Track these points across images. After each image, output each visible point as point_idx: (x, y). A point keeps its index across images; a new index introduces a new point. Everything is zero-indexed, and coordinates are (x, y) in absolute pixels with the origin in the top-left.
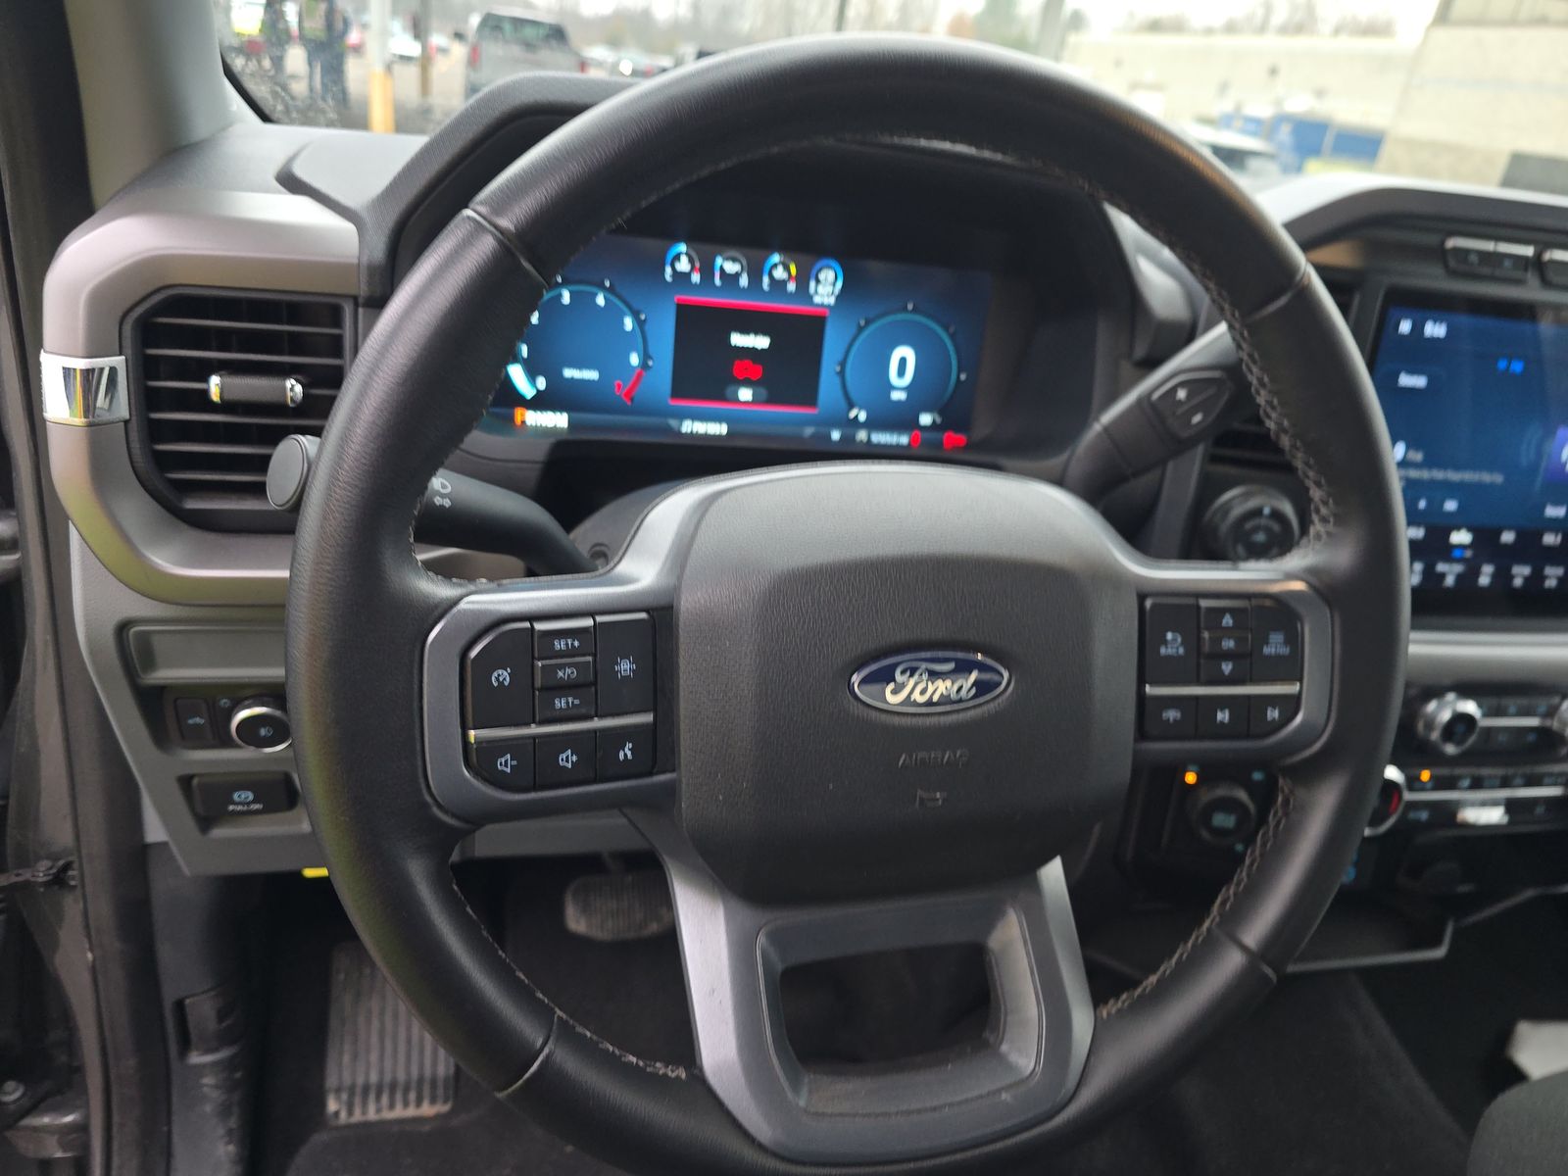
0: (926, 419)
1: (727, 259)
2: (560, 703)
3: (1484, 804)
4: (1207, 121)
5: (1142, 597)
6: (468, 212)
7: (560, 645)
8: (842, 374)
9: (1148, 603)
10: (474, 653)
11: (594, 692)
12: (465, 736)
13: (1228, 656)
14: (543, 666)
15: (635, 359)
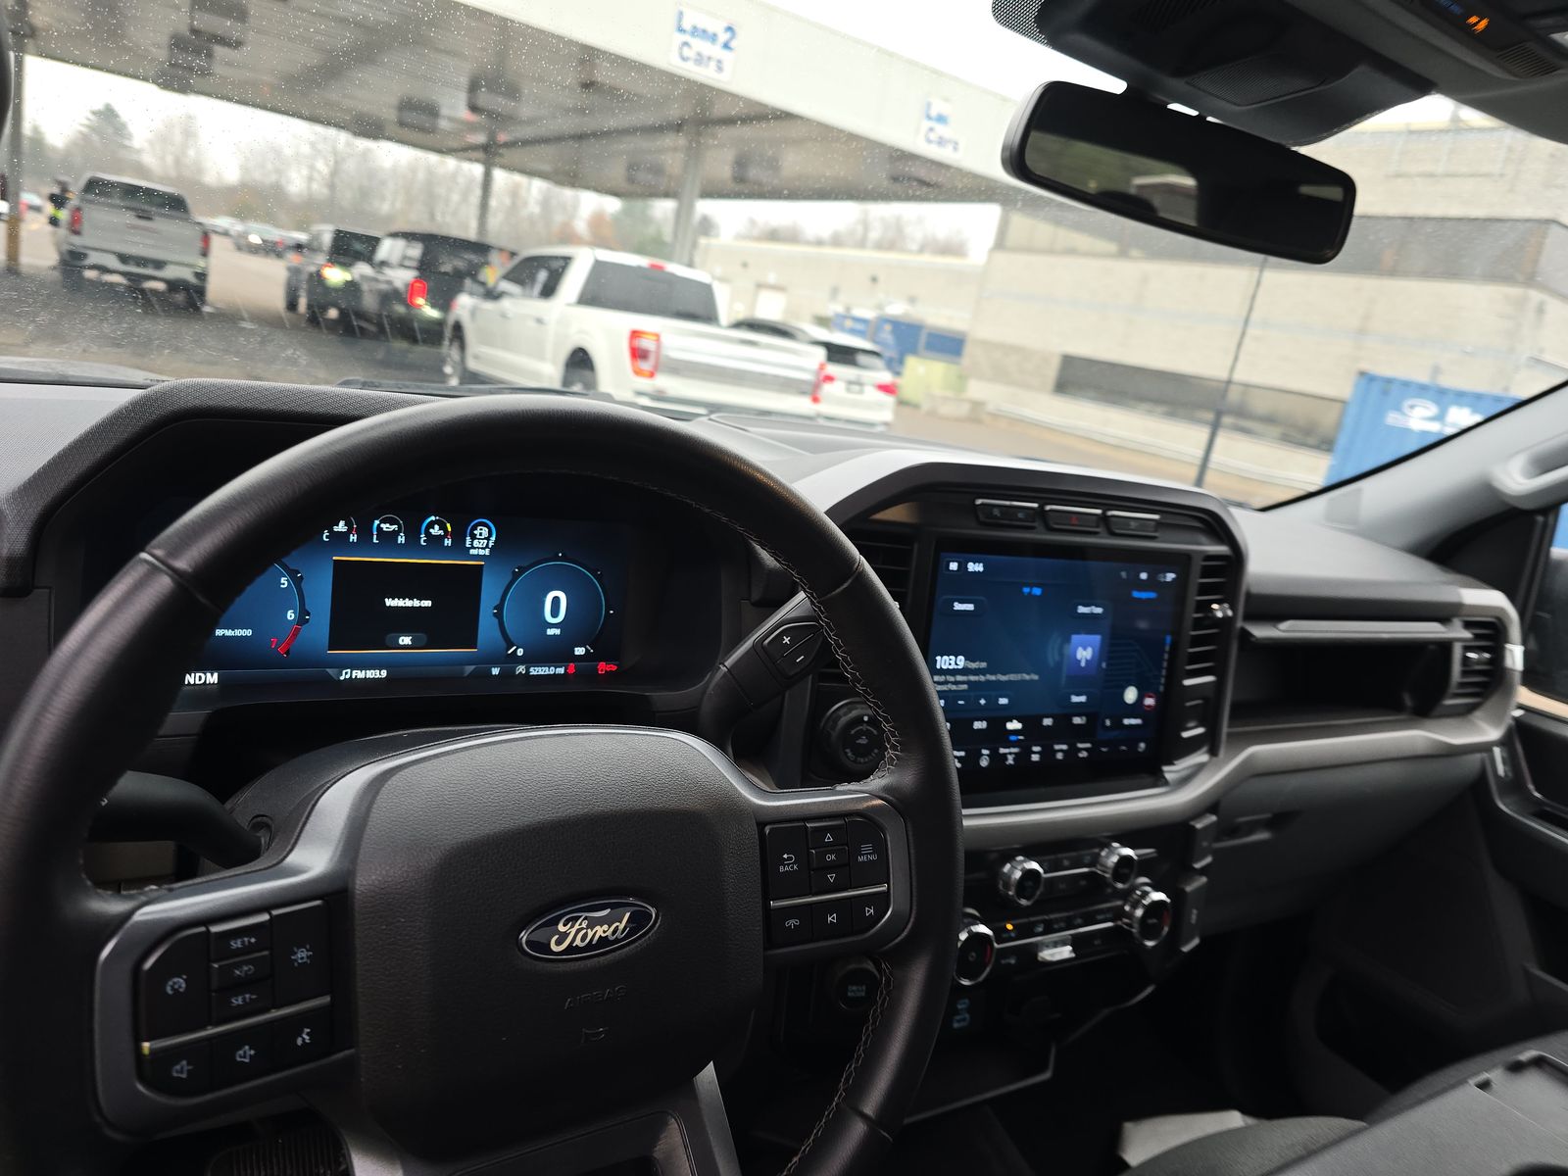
0: (580, 651)
1: (384, 521)
2: (237, 1001)
3: (1056, 944)
4: (822, 321)
5: (761, 825)
6: (144, 555)
7: (236, 944)
8: (499, 616)
9: (767, 830)
10: (148, 964)
11: (272, 984)
12: (138, 1049)
13: (831, 867)
14: (220, 966)
15: (291, 615)
